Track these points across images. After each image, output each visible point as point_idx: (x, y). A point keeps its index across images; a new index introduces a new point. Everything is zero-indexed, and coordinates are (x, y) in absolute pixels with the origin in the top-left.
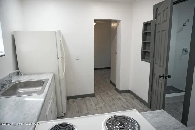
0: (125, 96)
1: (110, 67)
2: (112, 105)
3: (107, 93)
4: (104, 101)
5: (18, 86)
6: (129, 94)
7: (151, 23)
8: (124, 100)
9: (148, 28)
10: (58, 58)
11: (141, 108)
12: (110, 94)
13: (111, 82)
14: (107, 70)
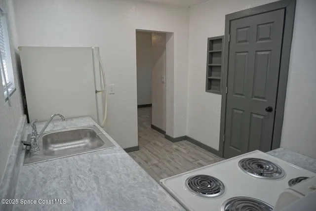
0: (183, 145)
1: (151, 104)
2: (171, 160)
3: (155, 144)
4: (155, 155)
5: (49, 140)
6: (186, 141)
7: (221, 39)
8: (184, 151)
9: (215, 45)
10: (96, 92)
11: (211, 159)
12: (160, 145)
13: (153, 127)
14: (146, 109)
